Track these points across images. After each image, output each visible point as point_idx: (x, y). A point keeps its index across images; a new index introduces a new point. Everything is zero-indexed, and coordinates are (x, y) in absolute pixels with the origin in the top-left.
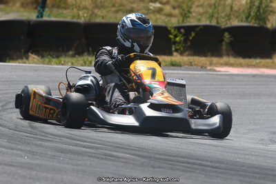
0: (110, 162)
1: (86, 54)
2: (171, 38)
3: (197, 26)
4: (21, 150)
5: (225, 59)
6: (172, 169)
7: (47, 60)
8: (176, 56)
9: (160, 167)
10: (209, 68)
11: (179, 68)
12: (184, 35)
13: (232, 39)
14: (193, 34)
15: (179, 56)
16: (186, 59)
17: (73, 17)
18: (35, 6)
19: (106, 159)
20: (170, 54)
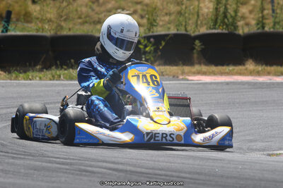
0: (85, 178)
1: (54, 68)
2: (140, 49)
3: (166, 35)
5: (197, 67)
7: (14, 75)
10: (181, 77)
12: (153, 45)
13: (203, 47)
14: (163, 43)
17: (37, 30)
19: (81, 175)
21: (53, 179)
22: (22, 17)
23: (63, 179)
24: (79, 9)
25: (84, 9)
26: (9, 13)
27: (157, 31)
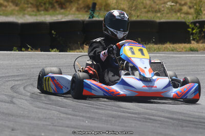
0: (149, 124)
2: (189, 31)
4: (83, 116)
6: (196, 128)
8: (194, 43)
9: (186, 127)
11: (196, 52)
12: (199, 28)
15: (195, 43)
16: (201, 45)
18: (86, 10)
19: (146, 122)
20: (189, 42)
21: (126, 125)
22: (103, 7)
23: (133, 125)
24: (144, 2)
25: (148, 2)
26: (94, 4)
27: (202, 18)
